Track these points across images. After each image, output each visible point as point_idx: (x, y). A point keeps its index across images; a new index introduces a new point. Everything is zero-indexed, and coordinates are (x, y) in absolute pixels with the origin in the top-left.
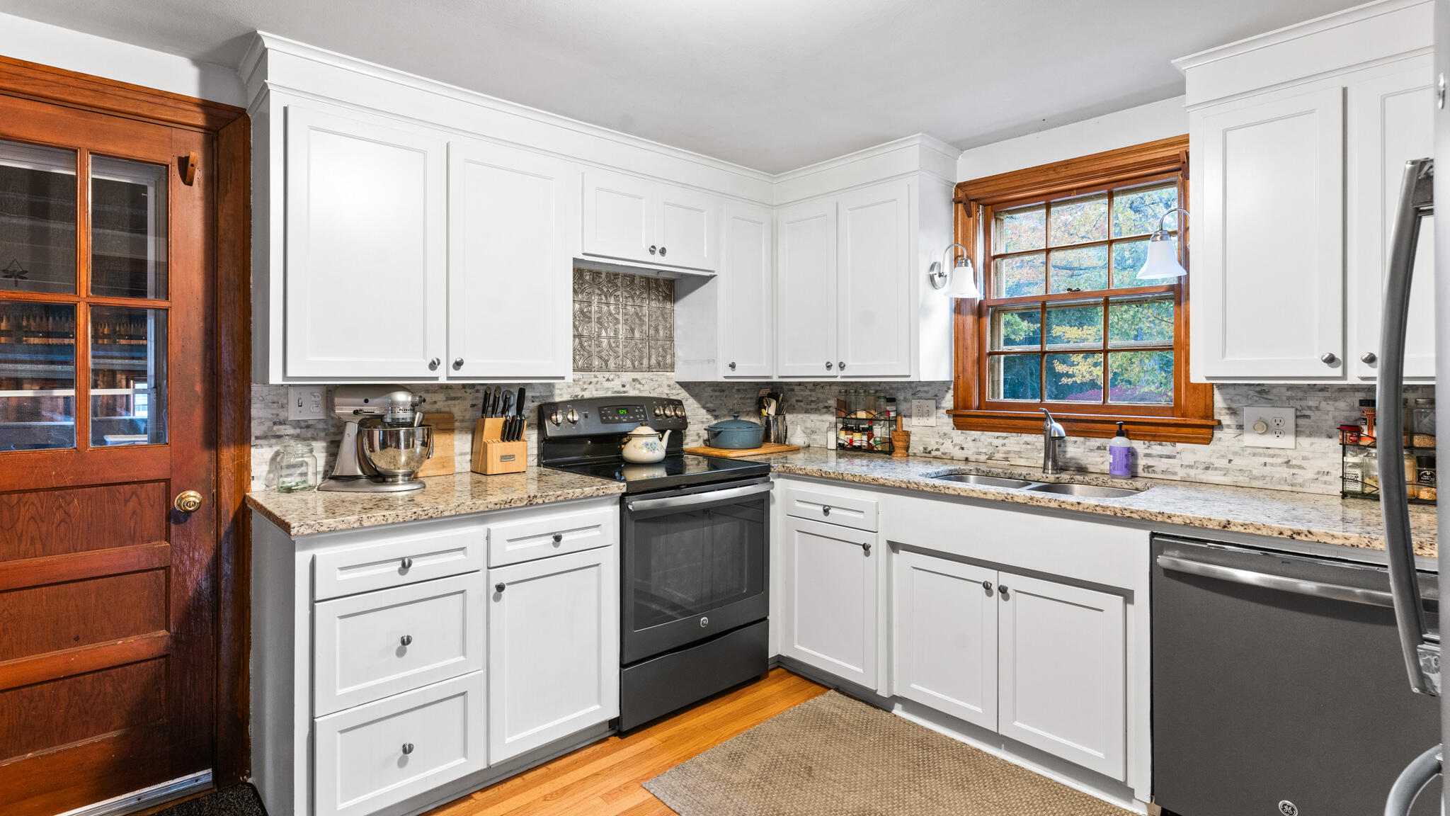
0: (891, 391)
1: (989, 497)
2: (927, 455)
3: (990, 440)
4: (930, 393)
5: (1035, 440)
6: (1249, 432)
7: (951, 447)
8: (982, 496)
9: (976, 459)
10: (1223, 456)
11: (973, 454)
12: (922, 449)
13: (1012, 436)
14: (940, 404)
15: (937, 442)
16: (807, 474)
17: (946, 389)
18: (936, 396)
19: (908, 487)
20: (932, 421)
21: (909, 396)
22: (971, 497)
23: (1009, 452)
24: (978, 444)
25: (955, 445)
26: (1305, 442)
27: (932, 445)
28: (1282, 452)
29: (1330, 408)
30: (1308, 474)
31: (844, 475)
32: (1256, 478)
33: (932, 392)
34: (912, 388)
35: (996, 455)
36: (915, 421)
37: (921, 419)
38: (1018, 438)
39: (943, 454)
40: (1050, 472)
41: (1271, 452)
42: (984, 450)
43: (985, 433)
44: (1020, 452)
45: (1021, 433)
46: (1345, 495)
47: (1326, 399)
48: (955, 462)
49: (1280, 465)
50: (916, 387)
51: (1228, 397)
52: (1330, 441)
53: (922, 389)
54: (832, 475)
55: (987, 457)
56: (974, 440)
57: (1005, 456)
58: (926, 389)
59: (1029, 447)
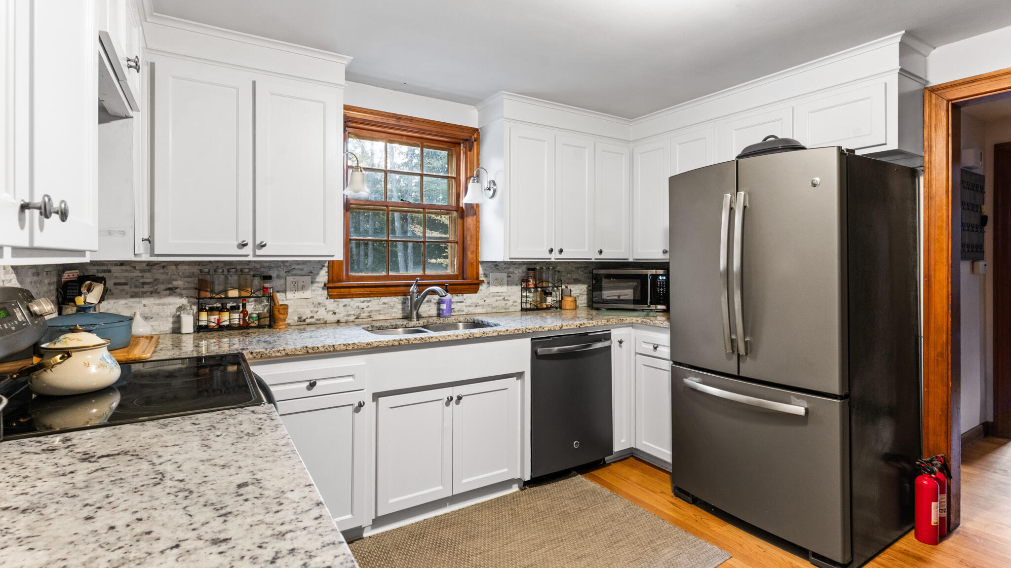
0: (262, 270)
1: (460, 338)
2: (302, 323)
3: (358, 304)
4: (305, 270)
5: (390, 300)
6: (492, 285)
7: (325, 313)
8: (455, 338)
9: (346, 320)
10: (482, 299)
11: (344, 316)
12: (296, 318)
13: (374, 300)
14: (315, 279)
15: (312, 312)
16: (287, 355)
17: (320, 267)
18: (311, 272)
19: (400, 344)
20: (307, 294)
21: (283, 273)
22: (448, 341)
23: (371, 311)
24: (347, 308)
25: (328, 312)
26: (510, 288)
27: (306, 313)
28: (501, 294)
29: (517, 272)
30: (510, 303)
31: (336, 347)
32: (493, 308)
33: (307, 269)
34: (286, 266)
35: (362, 315)
36: (290, 295)
37: (296, 293)
38: (378, 301)
39: (317, 320)
40: (415, 320)
41: (499, 294)
42: (353, 313)
43: (354, 299)
44: (379, 310)
45: (380, 297)
46: (523, 310)
47: (516, 268)
48: (327, 325)
49: (501, 300)
50: (291, 266)
51: (484, 268)
52: (517, 287)
53: (297, 267)
54: (322, 349)
55: (355, 317)
56: (345, 306)
57: (368, 314)
58: (300, 267)
59: (386, 306)
